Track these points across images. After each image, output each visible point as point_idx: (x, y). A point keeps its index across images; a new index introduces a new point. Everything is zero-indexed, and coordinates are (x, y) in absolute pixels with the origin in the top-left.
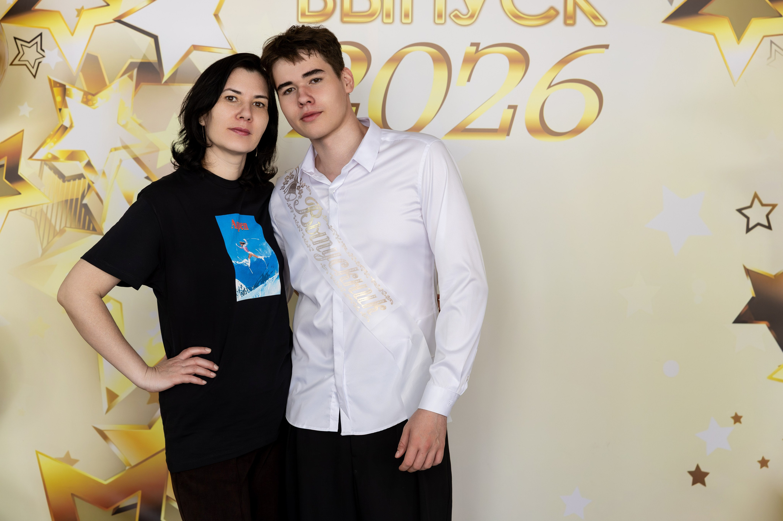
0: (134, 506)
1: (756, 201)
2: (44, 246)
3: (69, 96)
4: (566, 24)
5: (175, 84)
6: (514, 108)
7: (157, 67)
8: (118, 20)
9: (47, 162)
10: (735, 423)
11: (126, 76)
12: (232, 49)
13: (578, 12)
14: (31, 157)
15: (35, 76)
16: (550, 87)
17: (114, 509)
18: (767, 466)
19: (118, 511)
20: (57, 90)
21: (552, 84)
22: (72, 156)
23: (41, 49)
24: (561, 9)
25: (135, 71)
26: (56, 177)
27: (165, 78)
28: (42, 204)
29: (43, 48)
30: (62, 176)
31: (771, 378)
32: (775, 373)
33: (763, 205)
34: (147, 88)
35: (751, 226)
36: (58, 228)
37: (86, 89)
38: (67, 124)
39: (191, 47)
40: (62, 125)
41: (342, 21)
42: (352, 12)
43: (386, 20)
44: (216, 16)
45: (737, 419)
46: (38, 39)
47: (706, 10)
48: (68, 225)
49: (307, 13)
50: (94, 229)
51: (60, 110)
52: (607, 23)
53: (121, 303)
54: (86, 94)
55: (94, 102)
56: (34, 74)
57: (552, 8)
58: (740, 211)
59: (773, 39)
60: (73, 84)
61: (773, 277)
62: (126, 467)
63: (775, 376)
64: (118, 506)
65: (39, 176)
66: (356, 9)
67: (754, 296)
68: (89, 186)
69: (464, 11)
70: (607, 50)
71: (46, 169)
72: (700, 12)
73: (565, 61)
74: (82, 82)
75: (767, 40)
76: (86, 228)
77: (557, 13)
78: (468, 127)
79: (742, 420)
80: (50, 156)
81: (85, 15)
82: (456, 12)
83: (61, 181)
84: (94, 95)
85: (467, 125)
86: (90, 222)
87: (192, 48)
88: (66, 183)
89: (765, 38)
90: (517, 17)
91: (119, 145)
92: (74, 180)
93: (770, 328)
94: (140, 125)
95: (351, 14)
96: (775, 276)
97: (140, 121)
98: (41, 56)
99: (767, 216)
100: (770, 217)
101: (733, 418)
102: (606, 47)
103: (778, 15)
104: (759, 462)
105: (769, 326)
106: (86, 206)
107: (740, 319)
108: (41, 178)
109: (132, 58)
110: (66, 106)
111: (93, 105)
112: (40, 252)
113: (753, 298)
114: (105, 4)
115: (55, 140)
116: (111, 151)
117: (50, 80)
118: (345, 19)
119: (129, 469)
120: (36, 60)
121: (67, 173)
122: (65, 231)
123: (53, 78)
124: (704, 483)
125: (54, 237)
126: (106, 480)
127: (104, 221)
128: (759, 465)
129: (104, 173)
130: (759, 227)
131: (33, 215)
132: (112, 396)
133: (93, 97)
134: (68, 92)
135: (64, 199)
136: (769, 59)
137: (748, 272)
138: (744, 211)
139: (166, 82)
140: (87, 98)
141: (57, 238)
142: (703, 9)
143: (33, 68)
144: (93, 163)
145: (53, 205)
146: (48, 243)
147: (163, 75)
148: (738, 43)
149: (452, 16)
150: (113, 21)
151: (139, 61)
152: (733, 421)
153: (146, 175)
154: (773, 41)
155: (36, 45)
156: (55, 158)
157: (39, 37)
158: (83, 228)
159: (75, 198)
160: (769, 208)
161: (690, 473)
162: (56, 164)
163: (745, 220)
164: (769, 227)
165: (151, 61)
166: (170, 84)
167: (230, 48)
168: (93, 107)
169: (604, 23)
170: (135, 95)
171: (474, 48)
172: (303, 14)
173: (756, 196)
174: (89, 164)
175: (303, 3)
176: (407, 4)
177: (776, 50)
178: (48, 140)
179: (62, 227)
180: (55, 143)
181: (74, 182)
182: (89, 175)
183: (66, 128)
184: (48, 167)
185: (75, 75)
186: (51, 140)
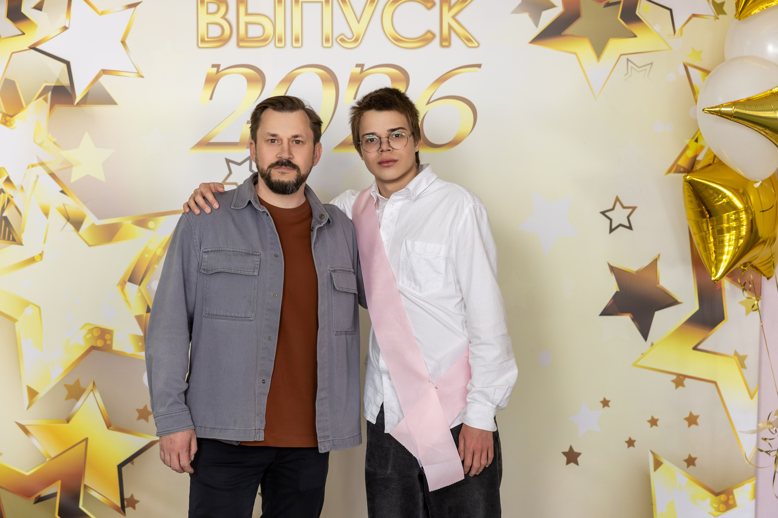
0: (54, 495)
1: (618, 204)
4: (442, 46)
5: (87, 105)
7: (69, 90)
8: (33, 48)
10: (604, 407)
11: (41, 99)
12: (138, 73)
13: (453, 35)
16: (428, 103)
17: (36, 498)
18: (634, 446)
19: (39, 500)
21: (431, 101)
24: (437, 32)
25: (50, 94)
27: (77, 100)
31: (635, 365)
32: (638, 360)
33: (624, 207)
34: (60, 109)
35: (613, 226)
37: (4, 111)
39: (100, 72)
41: (239, 46)
42: (247, 38)
43: (278, 45)
44: (123, 42)
45: (605, 403)
47: (569, 31)
49: (206, 39)
50: (14, 240)
52: (479, 45)
53: (39, 308)
54: (5, 115)
55: (12, 123)
57: (429, 31)
58: (603, 213)
59: (629, 57)
61: (635, 273)
62: (46, 458)
63: (639, 363)
64: (40, 496)
66: (250, 35)
67: (618, 290)
68: (9, 200)
69: (349, 35)
70: (480, 69)
72: (563, 34)
73: (442, 80)
74: (0, 104)
75: (624, 58)
76: (6, 238)
77: (434, 36)
79: (610, 404)
81: (2, 44)
82: (342, 36)
84: (11, 116)
86: (10, 233)
87: (102, 72)
89: (622, 57)
90: (397, 40)
91: (36, 162)
93: (634, 320)
94: (55, 143)
95: (246, 39)
96: (637, 272)
97: (54, 140)
99: (628, 218)
100: (631, 218)
101: (602, 402)
102: (479, 66)
103: (633, 35)
104: (627, 442)
105: (632, 317)
106: (6, 218)
107: (606, 312)
109: (46, 82)
111: (11, 125)
113: (617, 292)
114: (21, 33)
116: (28, 168)
118: (241, 44)
119: (49, 461)
124: (577, 463)
126: (27, 472)
127: (23, 231)
128: (626, 445)
129: (22, 188)
130: (621, 228)
132: (32, 393)
133: (11, 118)
136: (626, 75)
137: (613, 269)
138: (607, 214)
139: (78, 104)
140: (5, 119)
142: (566, 30)
144: (11, 179)
147: (75, 97)
148: (598, 62)
149: (338, 40)
150: (28, 48)
151: (53, 84)
152: (601, 405)
153: (61, 189)
154: (629, 59)
158: (4, 238)
160: (630, 211)
161: (564, 453)
163: (609, 221)
164: (630, 228)
165: (65, 85)
166: (81, 105)
167: (137, 72)
168: (11, 127)
169: (476, 45)
170: (50, 116)
171: (359, 69)
172: (203, 41)
173: (617, 199)
174: (8, 180)
175: (203, 30)
176: (297, 30)
177: (632, 68)
182: (8, 190)
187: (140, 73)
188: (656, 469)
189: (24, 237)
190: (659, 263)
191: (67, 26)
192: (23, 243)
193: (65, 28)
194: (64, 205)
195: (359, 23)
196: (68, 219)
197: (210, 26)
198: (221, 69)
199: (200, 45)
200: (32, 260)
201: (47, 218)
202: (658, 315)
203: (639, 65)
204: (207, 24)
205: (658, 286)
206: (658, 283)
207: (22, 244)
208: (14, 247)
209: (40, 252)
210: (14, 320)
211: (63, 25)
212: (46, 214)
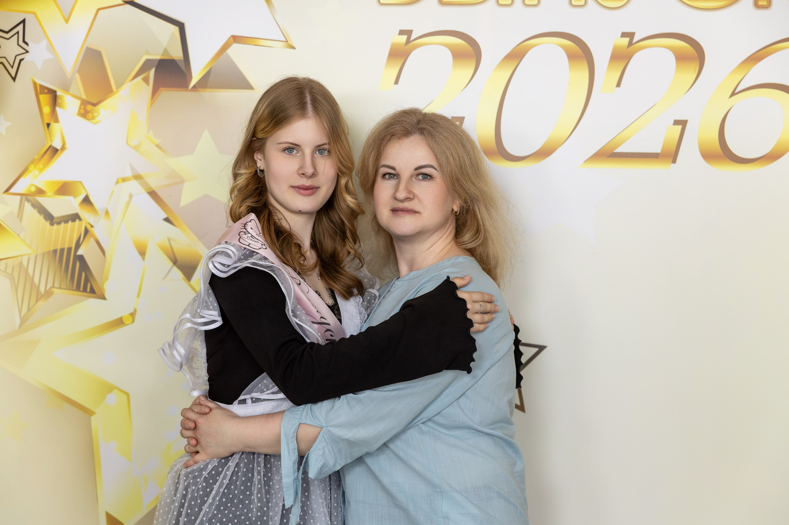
2: (22, 315)
3: (61, 107)
4: (757, 6)
5: (207, 90)
6: (683, 123)
7: (182, 66)
8: (130, 2)
9: (29, 197)
11: (139, 79)
12: (287, 41)
14: (7, 191)
15: (14, 79)
16: (733, 94)
20: (45, 98)
21: (737, 91)
22: (64, 189)
23: (24, 41)
25: (152, 72)
26: (41, 218)
27: (193, 82)
28: (22, 256)
29: (26, 40)
30: (49, 217)
34: (168, 95)
36: (42, 289)
37: (84, 97)
38: (58, 145)
39: (229, 39)
40: (51, 146)
41: (441, 3)
43: (501, 2)
46: (20, 28)
48: (57, 285)
50: (92, 291)
51: (48, 125)
53: (128, 395)
54: (84, 103)
55: (96, 114)
56: (13, 75)
60: (66, 89)
65: (18, 217)
68: (87, 231)
71: (28, 206)
73: (755, 58)
74: (78, 86)
76: (81, 289)
78: (617, 150)
80: (33, 189)
83: (47, 224)
84: (94, 105)
85: (615, 149)
86: (87, 280)
87: (232, 38)
88: (55, 226)
91: (128, 173)
92: (66, 222)
94: (158, 146)
97: (158, 141)
98: (24, 51)
106: (81, 258)
108: (21, 220)
109: (148, 53)
110: (57, 121)
111: (93, 118)
112: (18, 321)
115: (41, 166)
116: (117, 182)
117: (35, 84)
118: (445, 0)
120: (16, 56)
121: (56, 213)
122: (52, 293)
123: (39, 82)
125: (37, 301)
127: (107, 279)
129: (107, 213)
131: (9, 271)
133: (93, 107)
134: (59, 101)
135: (52, 249)
139: (194, 87)
140: (85, 109)
141: (40, 303)
143: (12, 67)
144: (92, 199)
145: (36, 256)
146: (29, 309)
147: (191, 77)
150: (123, 3)
151: (158, 57)
153: (165, 216)
155: (17, 35)
156: (40, 192)
157: (22, 25)
158: (78, 289)
159: (66, 247)
162: (41, 200)
165: (175, 58)
166: (200, 89)
167: (285, 40)
168: (93, 121)
170: (152, 104)
171: (626, 40)
174: (87, 201)
178: (32, 167)
179: (48, 288)
180: (41, 171)
181: (66, 225)
182: (86, 215)
183: (55, 151)
184: (30, 203)
185: (69, 77)
186: (35, 166)
187: (289, 42)
189: (108, 288)
192: (106, 296)
194: (169, 240)
196: (175, 262)
198: (413, 37)
199: (383, 1)
200: (119, 322)
201: (144, 259)
207: (104, 298)
208: (92, 302)
209: (132, 311)
210: (88, 412)
212: (142, 253)
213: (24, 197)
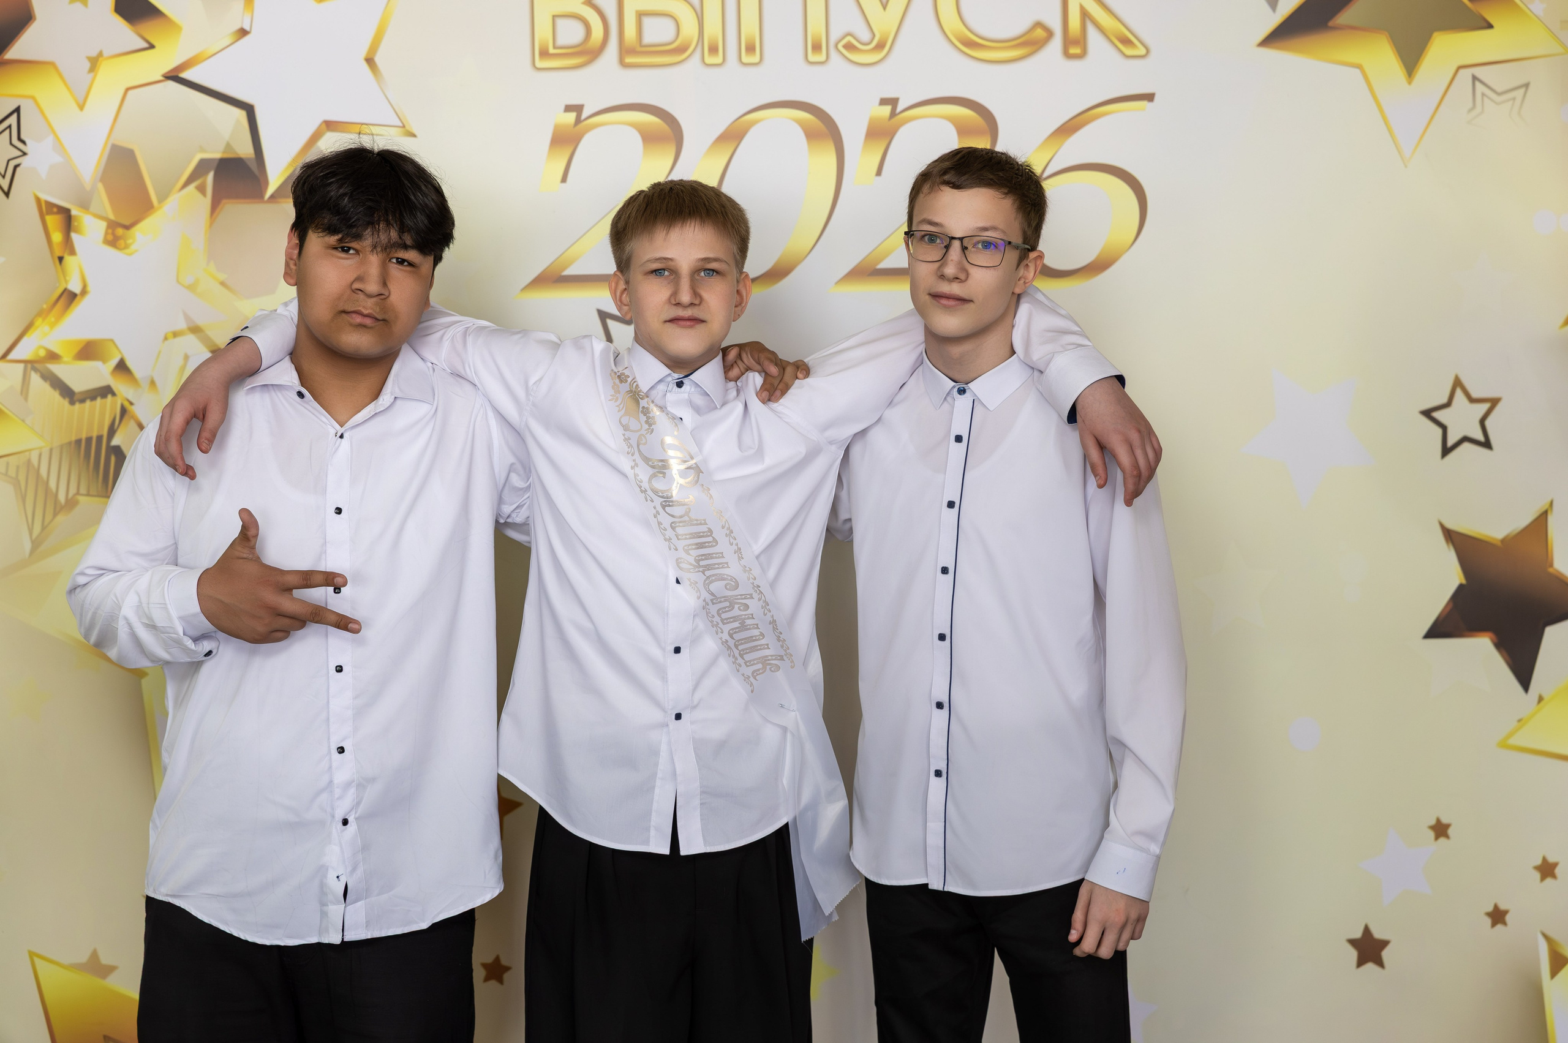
1: (1459, 393)
2: (34, 536)
3: (77, 231)
4: (1067, 55)
7: (254, 167)
8: (174, 76)
9: (37, 366)
10: (1437, 837)
11: (192, 188)
12: (404, 127)
13: (1092, 31)
14: (4, 356)
15: (7, 194)
18: (1505, 923)
20: (52, 220)
22: (88, 351)
23: (19, 139)
24: (1056, 26)
25: (210, 177)
26: (56, 395)
27: (269, 193)
28: (30, 450)
29: (23, 137)
30: (67, 392)
31: (1504, 745)
32: (1510, 735)
33: (1472, 400)
34: (236, 210)
35: (1450, 442)
36: (62, 498)
37: (112, 217)
38: (76, 288)
39: (320, 126)
40: (65, 290)
41: (623, 64)
42: (641, 46)
43: (709, 60)
44: (370, 61)
45: (1441, 830)
46: (13, 120)
47: (1343, 18)
48: (83, 490)
49: (552, 51)
51: (61, 259)
52: (1148, 51)
54: (112, 225)
55: (129, 241)
56: (6, 189)
57: (1038, 24)
58: (1427, 413)
59: (1478, 71)
60: (85, 206)
61: (1499, 544)
63: (1512, 741)
65: (22, 393)
66: (648, 39)
67: (1464, 582)
68: (124, 411)
69: (865, 36)
70: (1151, 104)
71: (35, 379)
72: (1331, 24)
73: (1067, 129)
74: (102, 201)
75: (1466, 74)
77: (1050, 34)
78: (881, 266)
79: (1450, 831)
80: (42, 353)
81: (106, 70)
82: (849, 38)
83: (65, 403)
84: (127, 228)
85: (878, 263)
87: (324, 126)
88: (77, 406)
89: (1461, 71)
90: (970, 44)
91: (182, 325)
92: (93, 398)
93: (1499, 646)
94: (223, 284)
95: (639, 49)
96: (1503, 541)
97: (222, 277)
98: (20, 153)
99: (1482, 422)
100: (1488, 423)
101: (1432, 828)
102: (1150, 97)
103: (1485, 24)
104: (1488, 914)
105: (1496, 641)
106: (117, 450)
107: (1439, 630)
108: (26, 399)
109: (202, 150)
110: (72, 252)
111: (127, 247)
112: (28, 546)
113: (1461, 587)
114: (146, 45)
115: (53, 319)
116: (166, 339)
117: (38, 200)
118: (629, 60)
120: (9, 161)
121: (78, 386)
122: (77, 503)
123: (44, 197)
124: (1380, 963)
125: (55, 515)
128: (1489, 921)
129: (153, 383)
130: (1466, 445)
131: (12, 473)
133: (125, 231)
134: (75, 224)
135: (74, 438)
136: (1470, 111)
137: (1449, 535)
138: (1436, 415)
139: (272, 197)
140: (113, 234)
141: (60, 518)
142: (1337, 17)
143: (4, 176)
144: (129, 363)
145: (51, 450)
146: (44, 528)
147: (266, 183)
148: (1410, 83)
149: (840, 46)
150: (162, 78)
151: (218, 155)
152: (1432, 834)
154: (1478, 75)
155: (8, 131)
156: (53, 357)
157: (15, 116)
159: (95, 434)
160: (1485, 407)
161: (1353, 942)
162: (55, 368)
163: (1439, 431)
164: (1487, 444)
165: (242, 156)
166: (280, 200)
167: (400, 124)
168: (127, 251)
169: (1143, 51)
170: (211, 224)
171: (887, 110)
172: (544, 54)
173: (1458, 383)
174: (122, 367)
175: (543, 32)
176: (750, 27)
177: (1483, 95)
178: (39, 322)
179: (70, 495)
180: (52, 325)
181: (93, 403)
182: (123, 389)
183: (73, 296)
184: (39, 374)
185: (88, 187)
186: (44, 320)
187: (407, 128)
188: (1554, 973)
190: (1551, 520)
191: (247, 28)
193: (243, 33)
195: (885, 8)
197: (559, 21)
198: (585, 114)
199: (539, 64)
202: (1552, 634)
203: (1499, 90)
204: (554, 17)
205: (1551, 570)
206: (1551, 565)
211: (238, 27)
213: (29, 366)
